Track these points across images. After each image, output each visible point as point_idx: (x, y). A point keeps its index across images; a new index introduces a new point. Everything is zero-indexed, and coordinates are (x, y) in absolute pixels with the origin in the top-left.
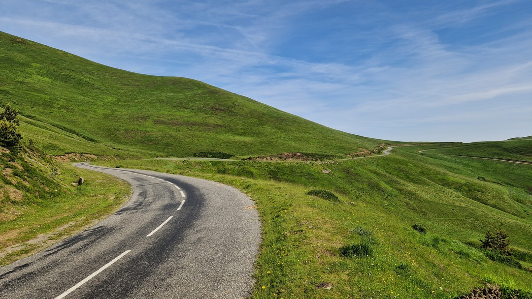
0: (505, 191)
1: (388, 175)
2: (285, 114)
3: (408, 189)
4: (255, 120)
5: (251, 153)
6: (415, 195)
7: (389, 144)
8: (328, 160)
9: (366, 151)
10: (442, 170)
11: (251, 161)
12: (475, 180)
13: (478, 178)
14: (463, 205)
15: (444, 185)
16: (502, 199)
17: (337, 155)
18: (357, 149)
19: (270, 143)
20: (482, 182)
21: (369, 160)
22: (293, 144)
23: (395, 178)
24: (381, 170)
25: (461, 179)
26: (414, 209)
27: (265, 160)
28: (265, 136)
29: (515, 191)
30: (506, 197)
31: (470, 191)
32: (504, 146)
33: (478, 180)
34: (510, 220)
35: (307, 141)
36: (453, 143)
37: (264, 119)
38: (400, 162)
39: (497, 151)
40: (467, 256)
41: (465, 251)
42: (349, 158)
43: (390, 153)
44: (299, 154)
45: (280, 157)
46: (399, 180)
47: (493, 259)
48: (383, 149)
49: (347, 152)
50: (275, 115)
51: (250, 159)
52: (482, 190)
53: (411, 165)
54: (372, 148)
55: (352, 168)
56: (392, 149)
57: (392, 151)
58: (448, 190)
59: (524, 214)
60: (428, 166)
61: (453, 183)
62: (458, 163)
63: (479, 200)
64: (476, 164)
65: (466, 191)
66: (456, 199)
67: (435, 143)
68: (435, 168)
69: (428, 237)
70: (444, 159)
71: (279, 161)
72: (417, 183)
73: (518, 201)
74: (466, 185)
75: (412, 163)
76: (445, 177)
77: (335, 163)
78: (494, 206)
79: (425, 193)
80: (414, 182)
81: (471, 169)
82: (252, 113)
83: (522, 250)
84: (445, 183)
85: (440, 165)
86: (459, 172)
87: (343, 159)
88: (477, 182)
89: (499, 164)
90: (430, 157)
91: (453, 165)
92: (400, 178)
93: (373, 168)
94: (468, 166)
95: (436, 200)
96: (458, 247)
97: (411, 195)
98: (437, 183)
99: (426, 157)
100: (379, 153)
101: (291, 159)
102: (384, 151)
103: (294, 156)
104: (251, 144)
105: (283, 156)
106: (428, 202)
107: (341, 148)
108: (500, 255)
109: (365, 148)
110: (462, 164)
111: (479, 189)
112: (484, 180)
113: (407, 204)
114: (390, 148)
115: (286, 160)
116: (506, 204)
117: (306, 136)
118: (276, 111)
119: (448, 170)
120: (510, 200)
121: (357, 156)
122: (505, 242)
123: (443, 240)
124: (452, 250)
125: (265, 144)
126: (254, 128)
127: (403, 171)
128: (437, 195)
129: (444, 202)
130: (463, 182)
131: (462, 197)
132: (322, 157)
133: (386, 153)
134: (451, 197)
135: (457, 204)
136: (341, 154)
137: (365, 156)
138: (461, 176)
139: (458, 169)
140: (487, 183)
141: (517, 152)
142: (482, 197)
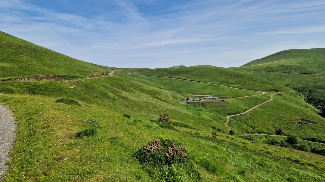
0: (169, 93)
1: (112, 88)
2: (38, 47)
3: (124, 95)
4: (13, 50)
5: (11, 75)
6: (127, 98)
7: (112, 69)
8: (73, 80)
9: (98, 74)
10: (141, 84)
11: (10, 82)
12: (156, 89)
13: (158, 87)
14: (151, 102)
15: (142, 92)
16: (168, 97)
17: (80, 76)
18: (92, 72)
19: (27, 68)
20: (159, 89)
21: (101, 79)
22: (47, 69)
23: (116, 89)
24: (108, 85)
26: (127, 106)
27: (23, 80)
28: (22, 62)
29: (173, 93)
30: (169, 96)
31: (154, 94)
32: (169, 71)
34: (171, 107)
35: (57, 67)
36: (146, 69)
37: (20, 50)
38: (119, 80)
39: (166, 73)
40: (150, 127)
41: (149, 125)
42: (88, 78)
43: (113, 75)
44: (52, 76)
45: (36, 78)
46: (118, 90)
47: (162, 127)
48: (109, 72)
49: (86, 74)
50: (30, 47)
51: (9, 80)
52: (159, 93)
53: (125, 81)
54: (102, 71)
55: (90, 84)
57: (114, 73)
58: (144, 94)
59: (177, 104)
60: (134, 82)
61: (146, 90)
62: (148, 80)
63: (158, 99)
64: (156, 80)
65: (152, 95)
66: (148, 99)
67: (137, 69)
68: (137, 82)
69: (131, 120)
70: (142, 78)
71: (35, 81)
72: (128, 91)
73: (174, 97)
74: (152, 91)
75: (125, 80)
76: (142, 88)
77: (78, 82)
78: (164, 101)
79: (132, 97)
80: (127, 91)
81: (154, 83)
82: (9, 45)
83: (176, 121)
84: (142, 91)
85: (140, 81)
86: (149, 85)
87: (84, 79)
89: (166, 80)
90: (135, 77)
91: (146, 81)
92: (119, 89)
93: (103, 84)
94: (153, 81)
95: (138, 100)
96: (147, 124)
97: (125, 98)
98: (138, 91)
99: (133, 77)
101: (45, 79)
102: (110, 74)
103: (48, 77)
104: (10, 69)
105: (38, 77)
106: (134, 101)
107: (82, 71)
108: (165, 125)
109: (98, 72)
110: (150, 80)
111: (158, 93)
113: (123, 103)
114: (113, 72)
115: (42, 80)
116: (170, 100)
117: (56, 63)
118: (31, 44)
119: (144, 84)
120: (171, 98)
121: (93, 76)
122: (168, 118)
123: (139, 121)
124: (144, 125)
125: (23, 68)
126: (12, 57)
127: (120, 85)
128: (138, 97)
129: (142, 101)
130: (151, 90)
131: (151, 98)
132: (69, 77)
133: (111, 74)
134: (145, 98)
135: (148, 101)
136: (82, 76)
137: (98, 76)
138: (150, 87)
139: (148, 83)
140: (162, 90)
141: (174, 74)
142: (159, 97)
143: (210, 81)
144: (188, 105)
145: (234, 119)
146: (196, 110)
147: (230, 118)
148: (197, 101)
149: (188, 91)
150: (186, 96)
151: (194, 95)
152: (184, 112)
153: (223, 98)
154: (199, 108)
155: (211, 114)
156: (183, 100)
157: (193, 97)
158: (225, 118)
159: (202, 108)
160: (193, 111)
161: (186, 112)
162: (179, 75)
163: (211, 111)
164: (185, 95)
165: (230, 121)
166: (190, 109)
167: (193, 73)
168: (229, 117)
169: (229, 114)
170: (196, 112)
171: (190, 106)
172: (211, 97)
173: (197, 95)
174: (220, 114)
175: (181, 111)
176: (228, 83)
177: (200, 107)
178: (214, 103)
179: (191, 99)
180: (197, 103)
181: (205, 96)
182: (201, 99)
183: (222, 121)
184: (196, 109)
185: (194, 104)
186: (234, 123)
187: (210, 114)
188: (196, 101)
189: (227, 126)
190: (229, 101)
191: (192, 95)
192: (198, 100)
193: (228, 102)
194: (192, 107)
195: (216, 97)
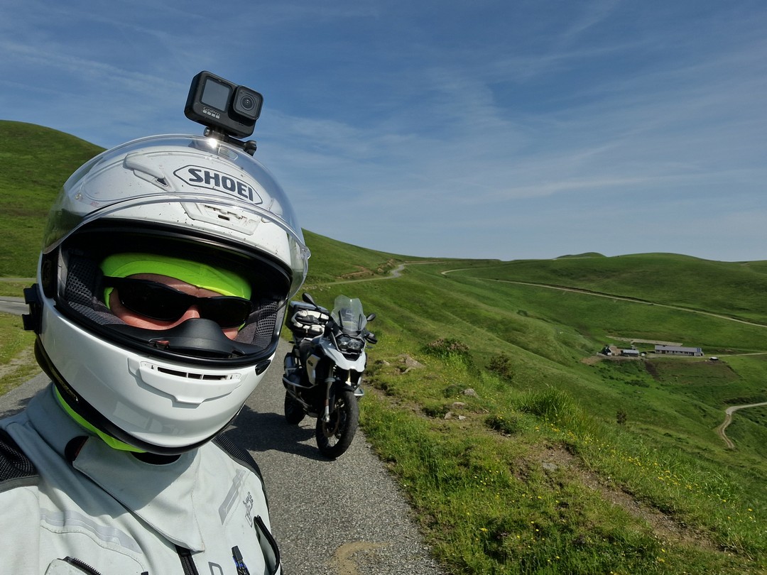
0: (551, 330)
1: (397, 308)
3: (425, 329)
7: (400, 261)
9: (365, 271)
10: (472, 301)
12: (514, 316)
13: (519, 313)
14: (497, 350)
15: (473, 322)
16: (546, 342)
17: (321, 275)
18: (351, 268)
20: (523, 318)
21: (371, 285)
23: (407, 313)
24: (387, 301)
25: (496, 313)
29: (562, 330)
30: (551, 338)
31: (507, 330)
32: (553, 267)
33: (517, 315)
34: (554, 371)
36: (488, 262)
38: (415, 288)
39: (543, 273)
42: (340, 282)
43: (400, 275)
46: (412, 315)
48: (390, 268)
49: (337, 272)
52: (522, 329)
53: (430, 293)
54: (374, 265)
56: (403, 268)
57: (404, 271)
58: (478, 329)
59: (571, 362)
60: (454, 295)
61: (486, 319)
62: (493, 290)
63: (518, 344)
64: (515, 292)
65: (502, 332)
66: (488, 342)
67: (463, 260)
68: (463, 297)
70: (475, 285)
72: (437, 320)
73: (566, 343)
74: (502, 322)
75: (432, 291)
76: (475, 311)
77: (317, 290)
78: (536, 352)
80: (434, 319)
81: (510, 299)
84: (475, 319)
85: (470, 294)
86: (494, 303)
87: (330, 284)
88: (516, 318)
89: (544, 292)
90: (457, 281)
91: (486, 293)
92: (415, 313)
93: (376, 297)
94: (507, 294)
98: (464, 320)
99: (451, 282)
100: (385, 273)
102: (393, 272)
107: (326, 265)
109: (365, 266)
110: (498, 291)
111: (518, 328)
112: (526, 314)
114: (401, 267)
116: (551, 348)
119: (480, 300)
120: (556, 343)
121: (353, 278)
127: (418, 302)
129: (473, 347)
130: (499, 318)
131: (497, 340)
133: (395, 274)
134: (483, 341)
135: (490, 350)
136: (327, 275)
137: (363, 278)
138: (496, 309)
139: (493, 300)
140: (529, 319)
141: (567, 275)
142: (522, 339)
143: (676, 301)
144: (606, 366)
145: (747, 417)
146: (627, 383)
147: (734, 412)
148: (633, 358)
149: (608, 326)
150: (600, 342)
151: (625, 340)
152: (593, 386)
153: (715, 352)
154: (638, 377)
155: (675, 397)
156: (591, 351)
157: (621, 346)
158: (719, 411)
159: (649, 379)
160: (621, 385)
161: (599, 388)
162: (582, 279)
163: (675, 390)
164: (599, 338)
165: (734, 423)
166: (612, 378)
167: (624, 275)
168: (730, 410)
169: (733, 402)
170: (629, 388)
171: (613, 371)
172: (677, 346)
173: (635, 340)
174: (703, 399)
175: (582, 383)
176: (732, 308)
177: (642, 376)
178: (685, 365)
179: (614, 351)
180: (634, 362)
181: (659, 342)
182: (645, 353)
183: (709, 420)
184: (628, 379)
185: (624, 365)
186: (746, 427)
187: (671, 397)
188: (629, 358)
189: (723, 436)
190: (734, 361)
191: (619, 339)
192: (635, 355)
193: (731, 364)
194: (616, 374)
195: (693, 350)
